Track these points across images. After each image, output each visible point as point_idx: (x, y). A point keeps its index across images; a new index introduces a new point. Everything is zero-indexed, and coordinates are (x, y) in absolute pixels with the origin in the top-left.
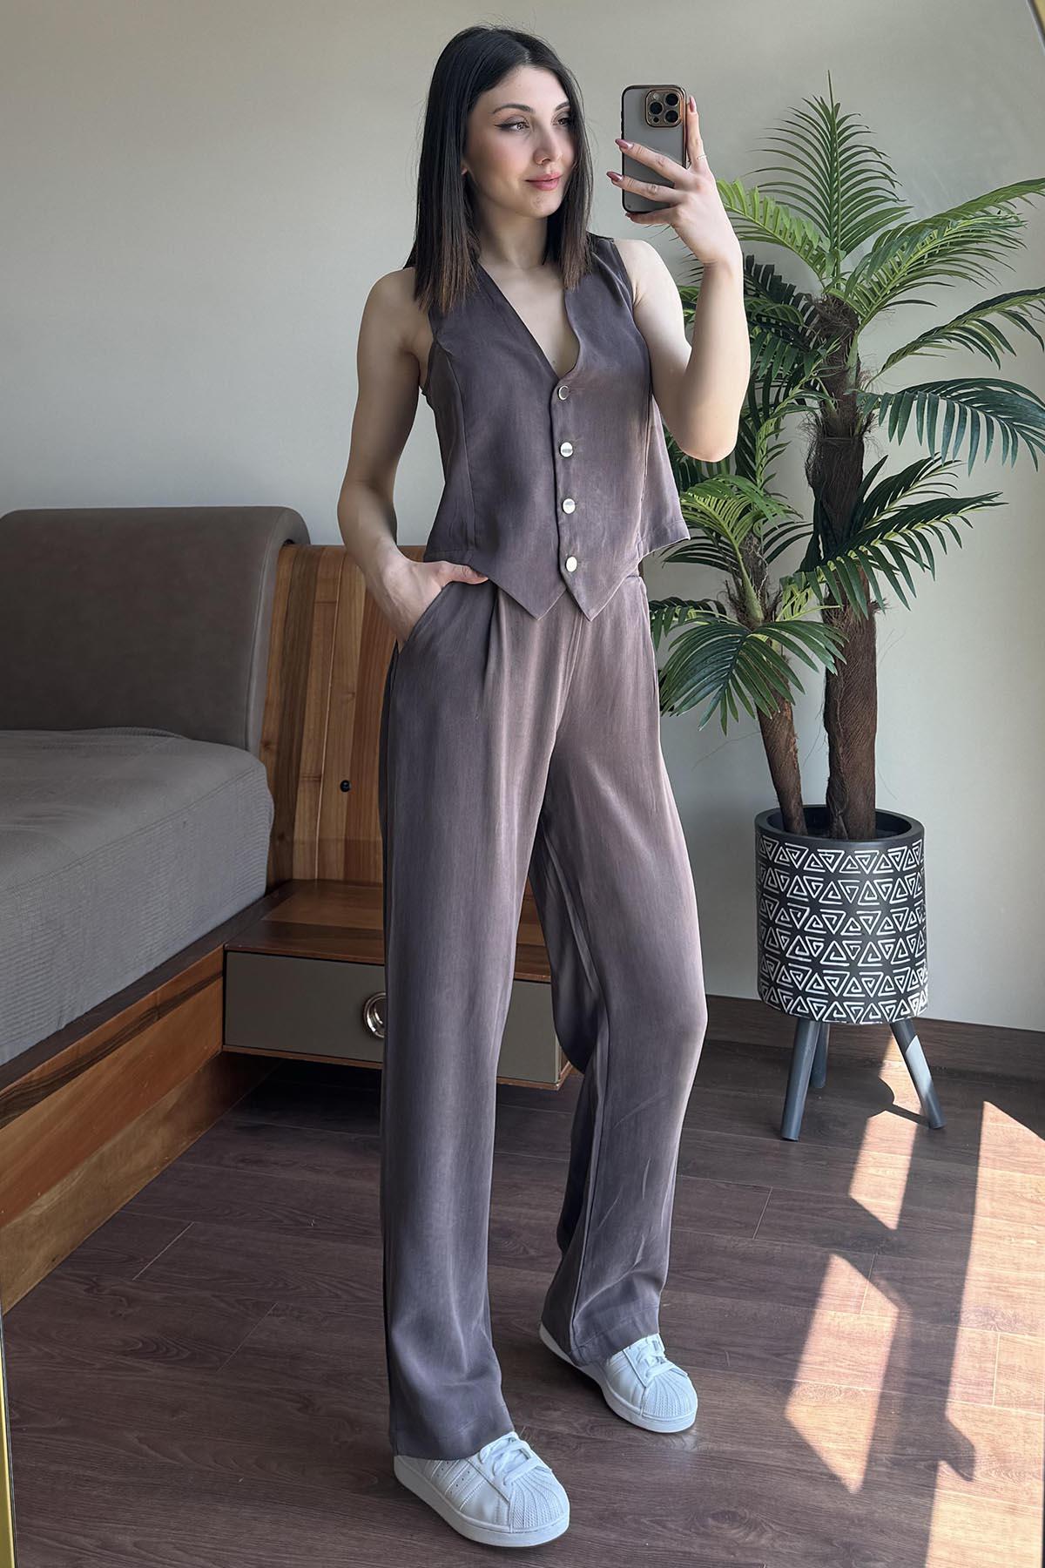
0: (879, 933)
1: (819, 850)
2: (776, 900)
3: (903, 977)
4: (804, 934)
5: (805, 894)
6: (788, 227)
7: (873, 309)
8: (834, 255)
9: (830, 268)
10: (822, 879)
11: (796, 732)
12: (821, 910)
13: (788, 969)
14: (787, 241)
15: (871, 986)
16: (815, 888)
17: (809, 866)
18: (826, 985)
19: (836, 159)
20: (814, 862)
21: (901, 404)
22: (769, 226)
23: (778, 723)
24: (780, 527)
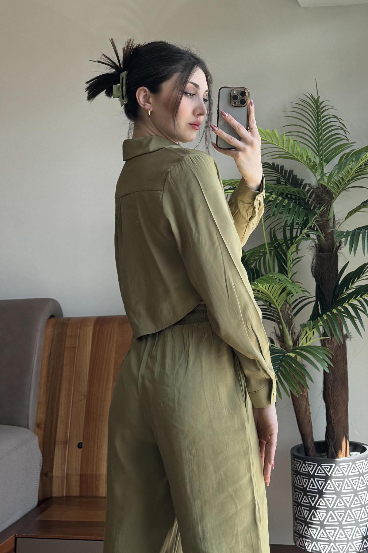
0: (352, 506)
1: (322, 464)
2: (302, 492)
3: (365, 528)
4: (315, 508)
6: (299, 151)
7: (340, 190)
8: (321, 164)
9: (319, 171)
10: (324, 479)
11: (310, 403)
12: (324, 496)
13: (309, 527)
14: (299, 158)
15: (349, 534)
16: (320, 484)
17: (318, 473)
18: (327, 535)
19: (320, 120)
20: (320, 471)
21: (354, 236)
22: (290, 151)
23: (301, 399)
24: (300, 298)
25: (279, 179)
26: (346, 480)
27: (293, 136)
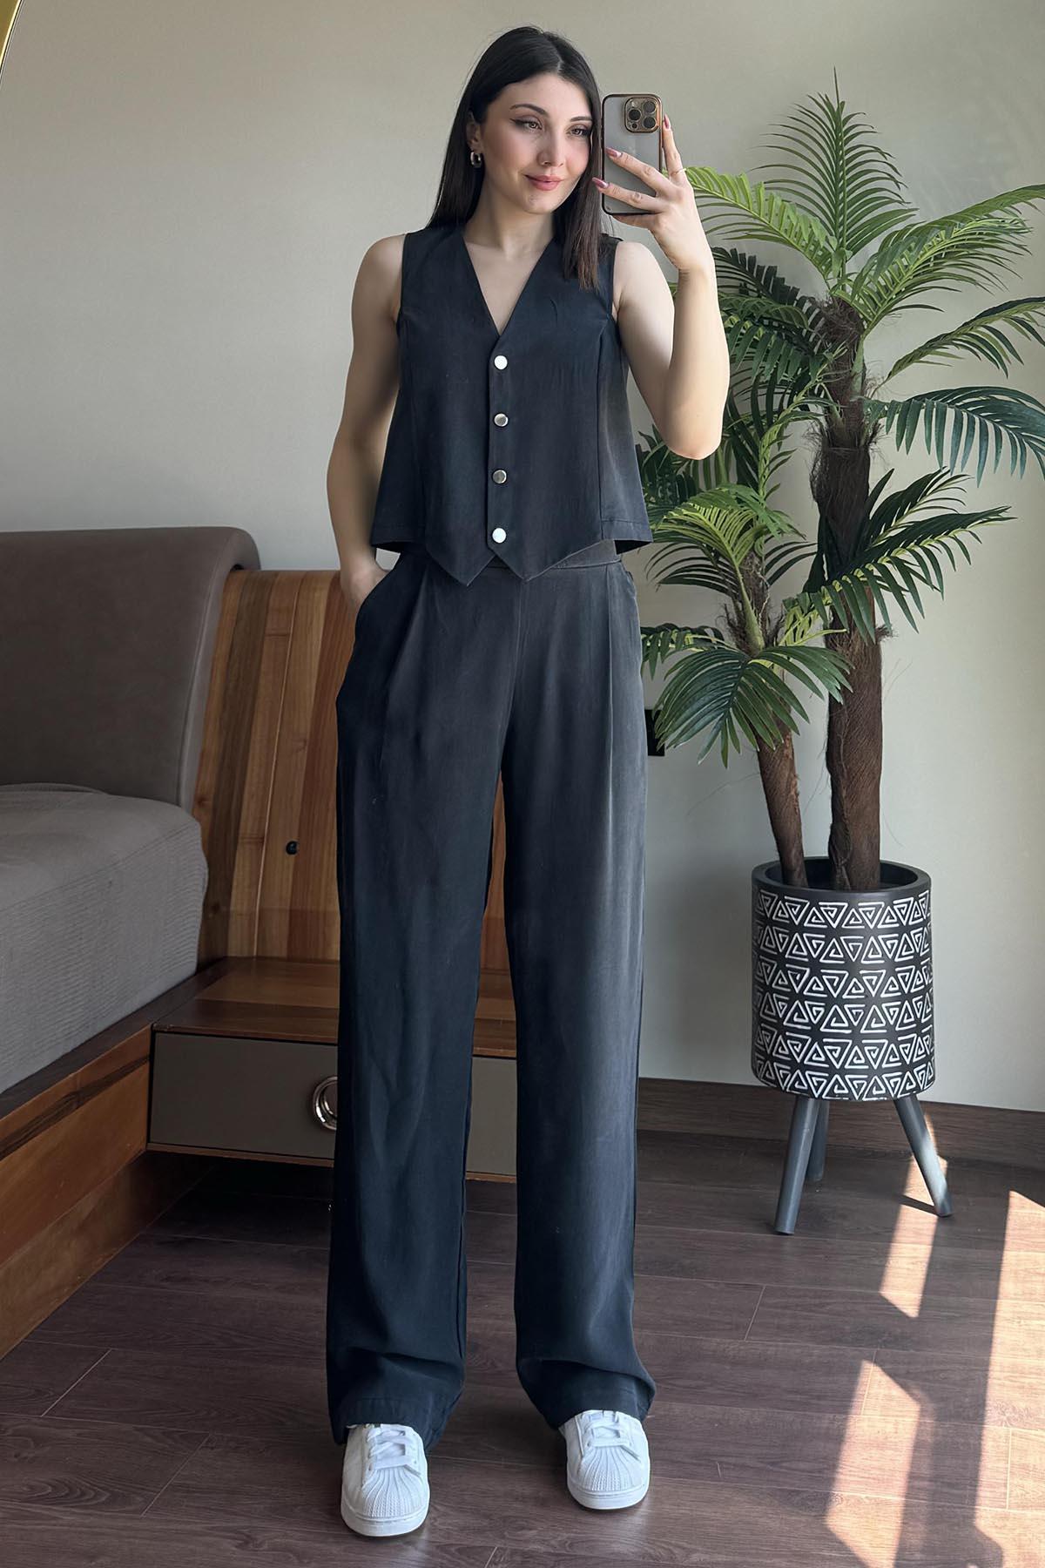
0: (883, 995)
1: (820, 903)
2: (773, 962)
3: (909, 1045)
4: (803, 998)
5: (805, 953)
6: (795, 224)
7: (880, 312)
8: (840, 254)
9: (835, 268)
10: (823, 936)
11: (797, 772)
12: (822, 971)
13: (786, 1038)
14: (792, 240)
15: (874, 1056)
16: (815, 946)
17: (810, 922)
18: (826, 1056)
19: (843, 156)
20: (814, 917)
21: (907, 413)
22: (774, 224)
23: (778, 762)
24: (786, 545)
25: (745, 285)
26: (872, 939)
27: (778, 191)
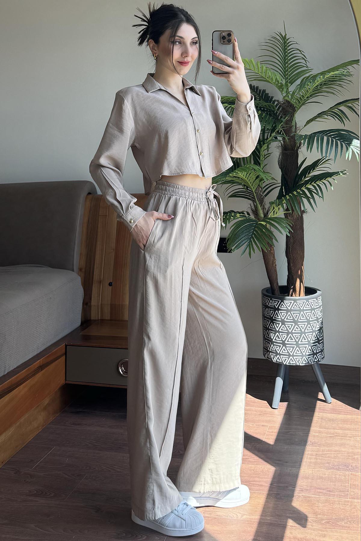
0: (306, 331)
1: (284, 301)
2: (269, 320)
3: (315, 347)
4: (279, 332)
5: (280, 318)
6: (270, 75)
7: (301, 105)
8: (287, 85)
9: (285, 90)
10: (286, 312)
11: (276, 258)
12: (286, 323)
13: (274, 346)
14: (270, 81)
15: (304, 350)
16: (283, 315)
18: (287, 351)
19: (287, 52)
20: (282, 306)
21: (311, 138)
22: (263, 75)
23: (270, 255)
24: (269, 184)
26: (302, 313)
27: (265, 64)
